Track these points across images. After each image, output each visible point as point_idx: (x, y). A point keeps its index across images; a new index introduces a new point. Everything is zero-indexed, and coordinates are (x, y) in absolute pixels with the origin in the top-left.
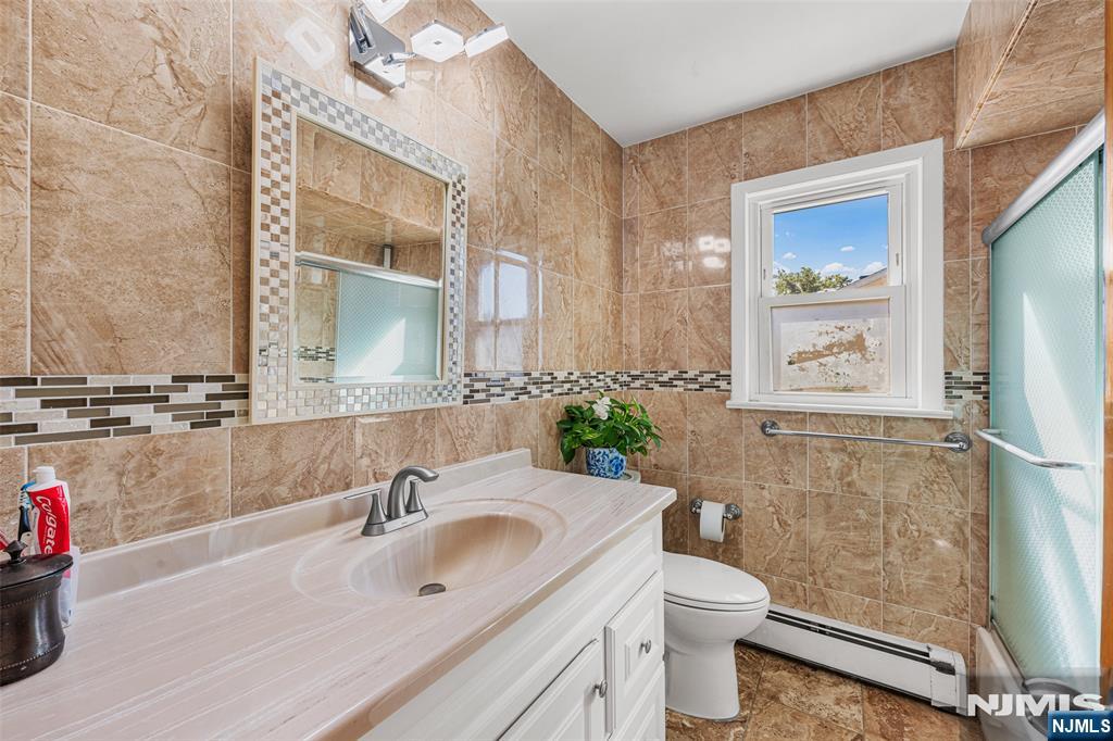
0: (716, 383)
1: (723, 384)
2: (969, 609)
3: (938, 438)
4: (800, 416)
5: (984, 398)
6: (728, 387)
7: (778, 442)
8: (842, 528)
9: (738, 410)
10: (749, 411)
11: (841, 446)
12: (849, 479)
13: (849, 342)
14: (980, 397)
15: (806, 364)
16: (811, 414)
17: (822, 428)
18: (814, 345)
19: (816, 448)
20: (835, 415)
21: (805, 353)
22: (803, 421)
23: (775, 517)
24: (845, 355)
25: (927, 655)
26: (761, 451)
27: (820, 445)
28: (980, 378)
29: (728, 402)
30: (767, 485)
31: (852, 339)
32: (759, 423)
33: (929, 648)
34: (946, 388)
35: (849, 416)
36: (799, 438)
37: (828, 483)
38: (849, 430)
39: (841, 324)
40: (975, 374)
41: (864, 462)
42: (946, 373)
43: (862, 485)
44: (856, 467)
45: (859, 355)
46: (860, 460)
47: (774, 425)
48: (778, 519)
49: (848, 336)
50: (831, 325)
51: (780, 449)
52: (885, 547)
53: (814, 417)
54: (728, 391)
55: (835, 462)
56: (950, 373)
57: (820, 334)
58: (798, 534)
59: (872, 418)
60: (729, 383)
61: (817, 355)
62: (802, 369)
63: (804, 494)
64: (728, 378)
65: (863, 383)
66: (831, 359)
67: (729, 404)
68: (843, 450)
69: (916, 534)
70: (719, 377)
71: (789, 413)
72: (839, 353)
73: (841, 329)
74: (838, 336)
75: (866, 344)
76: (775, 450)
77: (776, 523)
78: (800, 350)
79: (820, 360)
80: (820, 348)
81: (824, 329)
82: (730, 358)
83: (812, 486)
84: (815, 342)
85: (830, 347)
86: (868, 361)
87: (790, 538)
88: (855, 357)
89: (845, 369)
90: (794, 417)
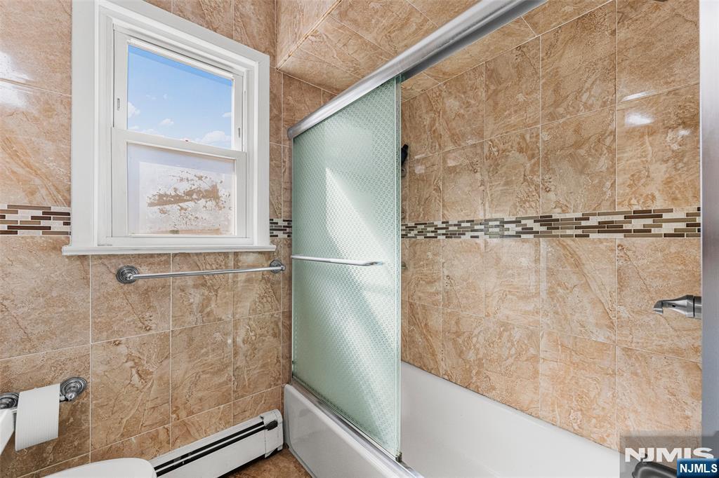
0: (44, 223)
1: (56, 225)
2: (281, 376)
3: (266, 265)
4: (163, 258)
5: (288, 236)
6: (66, 229)
7: (137, 288)
8: (203, 355)
9: (83, 258)
10: (100, 257)
11: (202, 283)
12: (208, 309)
13: (206, 191)
14: (286, 236)
15: (168, 207)
16: (175, 255)
17: (185, 267)
18: (176, 190)
19: (179, 288)
20: (197, 254)
21: (166, 195)
22: (167, 262)
23: (134, 371)
24: (202, 202)
25: (262, 423)
26: (117, 302)
27: (183, 284)
28: (286, 224)
29: (65, 248)
30: (123, 339)
31: (208, 188)
32: (114, 271)
33: (262, 418)
34: (271, 230)
35: (209, 254)
36: (162, 280)
37: (191, 318)
38: (208, 267)
39: (200, 173)
40: (284, 221)
41: (220, 292)
42: (270, 220)
43: (219, 312)
44: (214, 298)
45: (214, 203)
46: (216, 291)
47: (132, 269)
48: (138, 372)
49: (205, 185)
50: (191, 173)
51: (140, 295)
52: (235, 357)
53: (178, 258)
54: (67, 233)
55: (196, 297)
56: (272, 220)
57: (182, 180)
58: (161, 378)
59: (226, 254)
60: (68, 224)
61: (178, 199)
62: (163, 212)
63: (167, 336)
64: (66, 217)
65: (217, 226)
66: (191, 204)
67: (67, 250)
68: (204, 285)
69: (254, 338)
70: (48, 215)
71: (152, 256)
72: (198, 200)
73: (200, 178)
74: (197, 184)
75: (220, 194)
76: (134, 298)
77: (136, 377)
78: (162, 192)
79: (180, 204)
80: (180, 193)
81: (185, 175)
82: (69, 190)
83: (174, 326)
84: (176, 186)
85: (189, 193)
86: (220, 208)
87: (151, 386)
88: (211, 204)
89: (204, 215)
90: (157, 260)
